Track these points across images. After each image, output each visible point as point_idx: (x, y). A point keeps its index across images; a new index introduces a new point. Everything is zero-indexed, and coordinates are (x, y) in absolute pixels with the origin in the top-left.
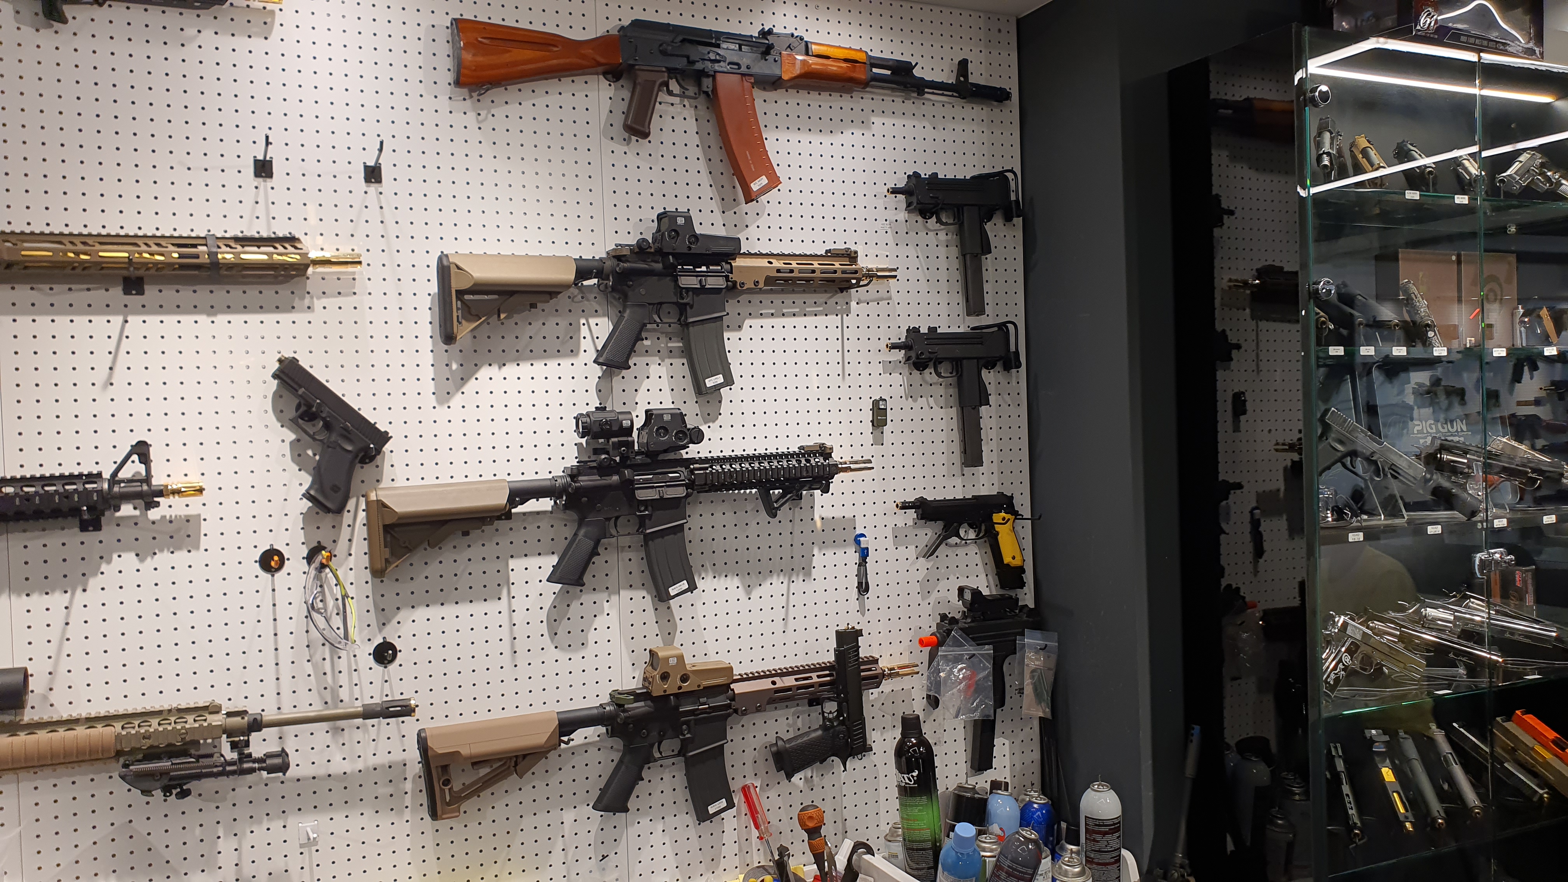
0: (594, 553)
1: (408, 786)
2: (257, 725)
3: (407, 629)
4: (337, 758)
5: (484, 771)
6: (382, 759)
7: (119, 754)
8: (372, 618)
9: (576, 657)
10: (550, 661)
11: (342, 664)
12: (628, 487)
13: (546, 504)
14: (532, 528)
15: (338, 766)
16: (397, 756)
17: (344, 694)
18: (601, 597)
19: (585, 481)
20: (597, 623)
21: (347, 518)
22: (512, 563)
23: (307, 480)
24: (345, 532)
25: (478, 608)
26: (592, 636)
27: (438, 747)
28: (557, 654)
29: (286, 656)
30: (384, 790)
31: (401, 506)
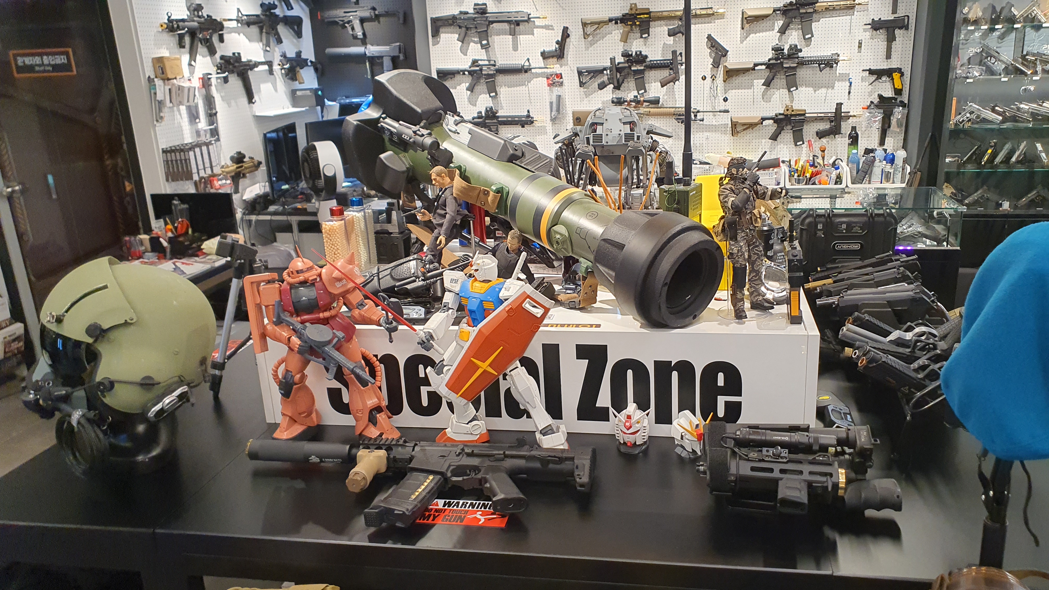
0: (773, 79)
1: (728, 129)
2: (698, 112)
3: (730, 95)
4: (714, 121)
5: (745, 127)
6: (723, 123)
7: (674, 114)
8: (723, 92)
9: (768, 104)
10: (762, 105)
11: (716, 101)
12: (782, 63)
13: (764, 67)
14: (760, 73)
15: (714, 123)
16: (726, 122)
17: (716, 107)
18: (775, 90)
19: (772, 62)
20: (774, 96)
21: (719, 69)
22: (755, 81)
23: (712, 60)
24: (719, 72)
25: (746, 91)
26: (772, 99)
27: (734, 120)
28: (764, 103)
29: (705, 98)
30: (723, 129)
31: (730, 67)
